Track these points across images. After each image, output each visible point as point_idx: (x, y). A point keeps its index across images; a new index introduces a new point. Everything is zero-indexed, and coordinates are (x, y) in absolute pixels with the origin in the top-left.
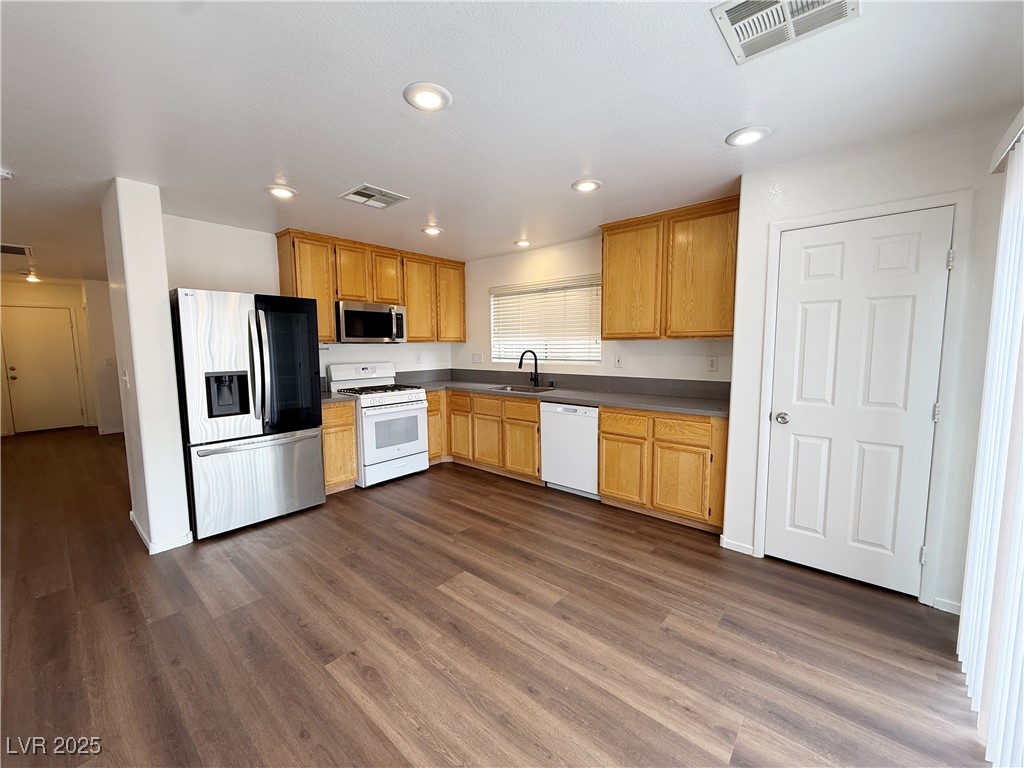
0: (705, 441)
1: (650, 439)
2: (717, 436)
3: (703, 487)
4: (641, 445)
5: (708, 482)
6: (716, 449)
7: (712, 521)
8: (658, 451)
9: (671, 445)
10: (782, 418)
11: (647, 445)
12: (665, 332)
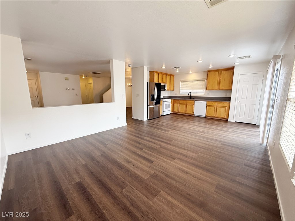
0: (226, 106)
1: (216, 106)
2: (228, 105)
3: (225, 113)
4: (215, 107)
5: (226, 112)
6: (228, 107)
7: (227, 118)
8: (218, 108)
9: (220, 107)
10: (239, 102)
11: (216, 107)
12: (219, 89)
